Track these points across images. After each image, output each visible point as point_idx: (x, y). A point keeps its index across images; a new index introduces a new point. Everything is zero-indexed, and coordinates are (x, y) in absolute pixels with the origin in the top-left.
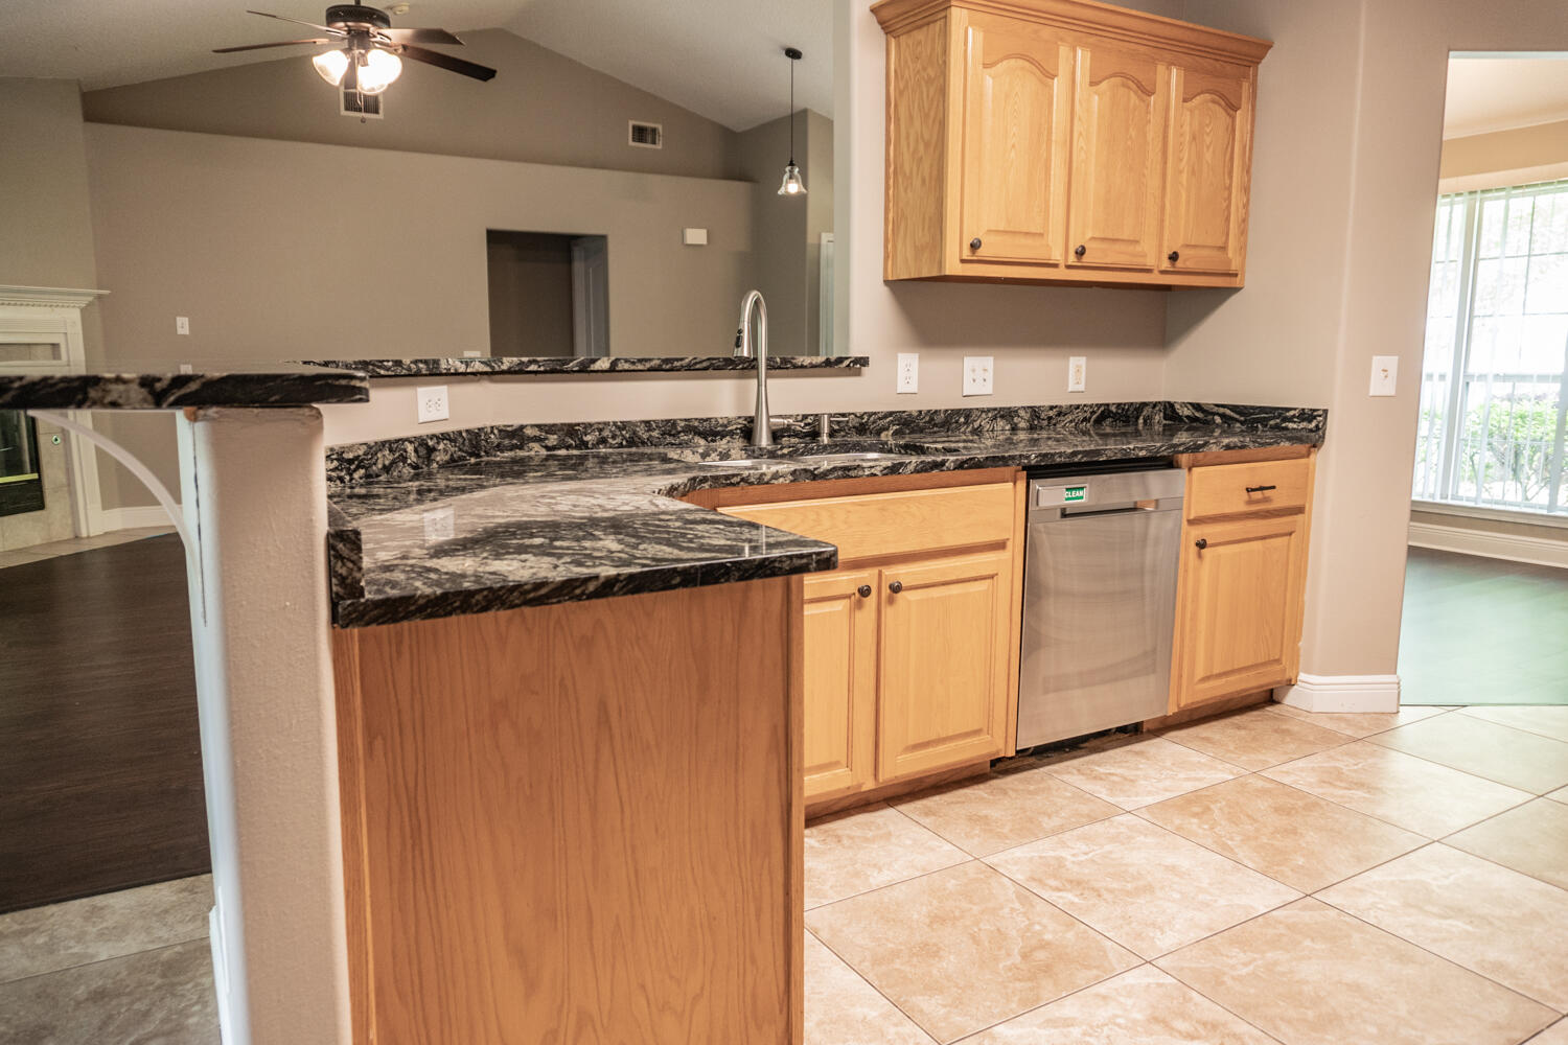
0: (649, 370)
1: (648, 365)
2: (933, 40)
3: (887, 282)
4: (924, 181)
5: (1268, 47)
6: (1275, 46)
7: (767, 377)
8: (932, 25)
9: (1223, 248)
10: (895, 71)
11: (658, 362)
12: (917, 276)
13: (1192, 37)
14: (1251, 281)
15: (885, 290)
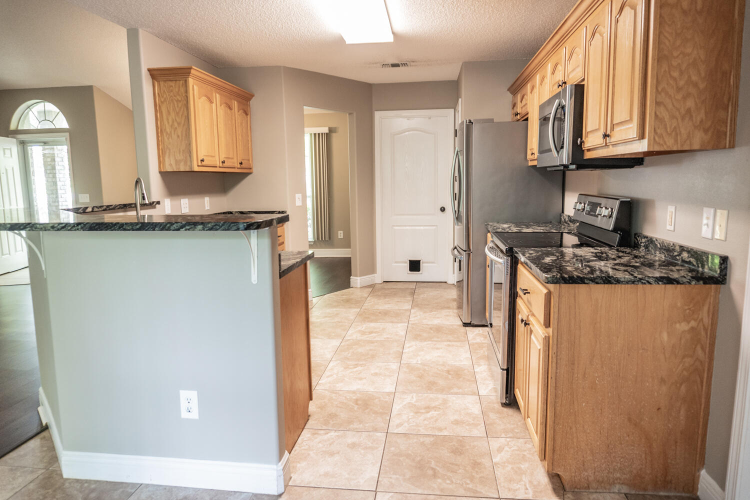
0: (103, 210)
1: (103, 209)
2: (179, 87)
3: (160, 172)
4: (178, 136)
5: (253, 96)
6: (256, 95)
7: (140, 210)
8: (178, 82)
9: (249, 160)
10: (158, 94)
11: (105, 207)
12: (184, 170)
13: (238, 91)
14: (254, 170)
15: (159, 175)
